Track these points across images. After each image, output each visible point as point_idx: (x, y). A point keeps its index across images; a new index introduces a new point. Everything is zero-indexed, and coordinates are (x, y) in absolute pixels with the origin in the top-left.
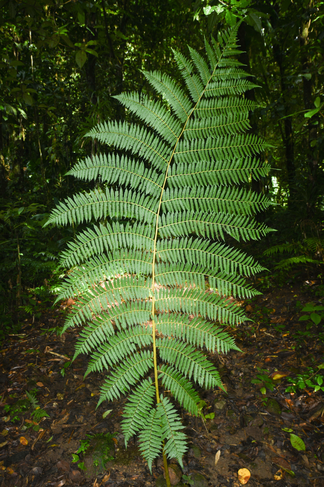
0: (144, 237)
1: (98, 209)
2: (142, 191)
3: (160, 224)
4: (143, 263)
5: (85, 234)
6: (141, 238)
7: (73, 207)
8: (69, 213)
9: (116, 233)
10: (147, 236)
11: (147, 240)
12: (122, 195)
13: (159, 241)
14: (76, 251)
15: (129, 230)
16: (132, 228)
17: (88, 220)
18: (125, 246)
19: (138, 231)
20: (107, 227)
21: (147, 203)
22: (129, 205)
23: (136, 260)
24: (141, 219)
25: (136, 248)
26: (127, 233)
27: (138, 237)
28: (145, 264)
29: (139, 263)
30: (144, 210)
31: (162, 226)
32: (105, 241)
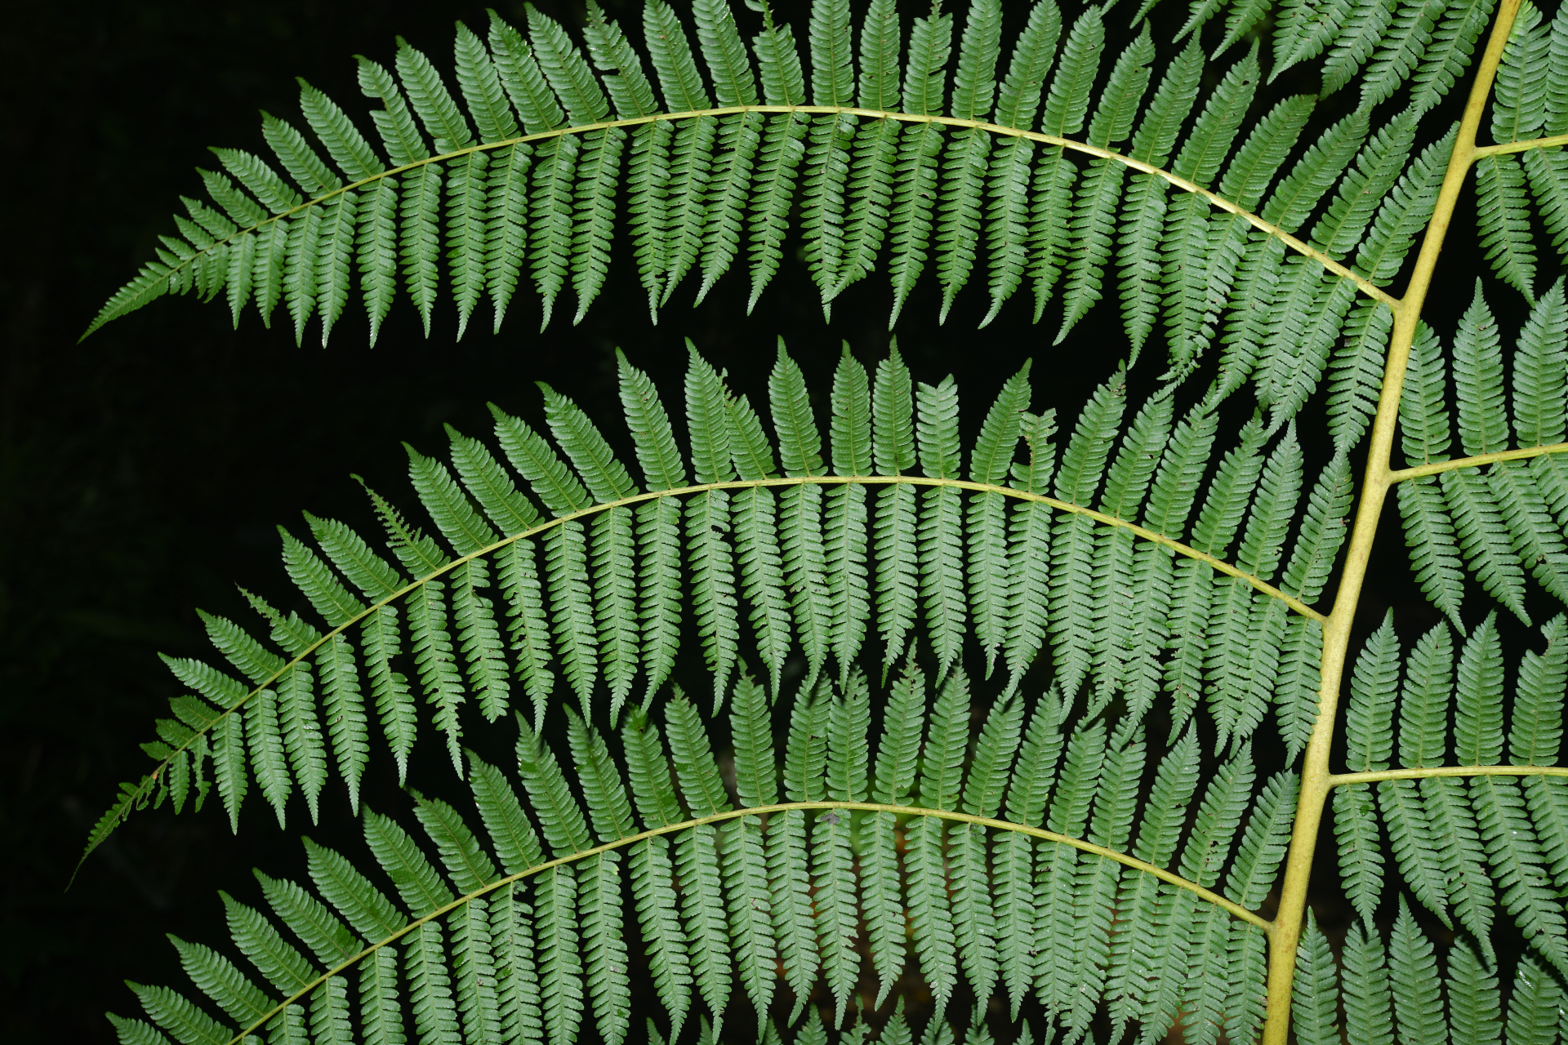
0: (1203, 559)
1: (689, 191)
2: (1236, 28)
3: (1429, 427)
4: (1142, 891)
5: (500, 457)
6: (1154, 566)
7: (429, 141)
8: (382, 201)
9: (853, 482)
10: (1231, 555)
11: (1233, 603)
12: (992, 54)
13: (1384, 639)
14: (354, 634)
15: (1022, 454)
16: (1061, 440)
17: (567, 297)
18: (948, 645)
19: (1129, 484)
20: (761, 406)
21: (1284, 171)
22: (1060, 173)
23: (1064, 842)
24: (1185, 346)
25: (1088, 684)
26: (992, 492)
27: (1117, 551)
28: (1178, 914)
29: (1099, 884)
30: (1230, 244)
31: (1456, 451)
32: (713, 557)
